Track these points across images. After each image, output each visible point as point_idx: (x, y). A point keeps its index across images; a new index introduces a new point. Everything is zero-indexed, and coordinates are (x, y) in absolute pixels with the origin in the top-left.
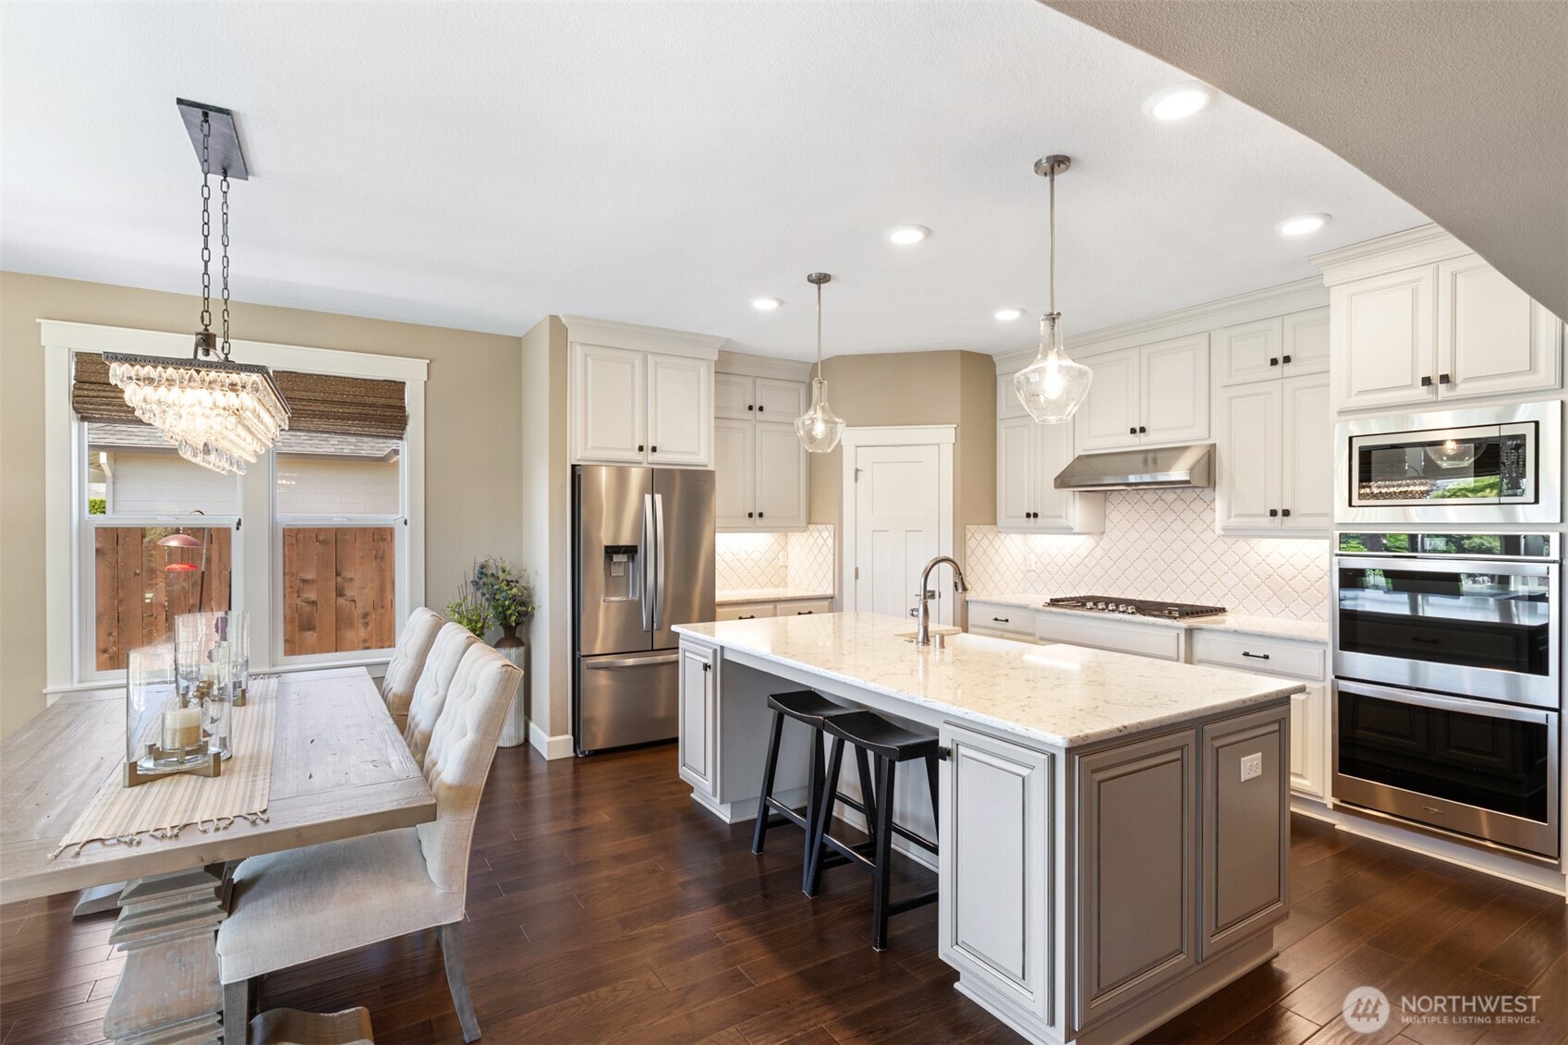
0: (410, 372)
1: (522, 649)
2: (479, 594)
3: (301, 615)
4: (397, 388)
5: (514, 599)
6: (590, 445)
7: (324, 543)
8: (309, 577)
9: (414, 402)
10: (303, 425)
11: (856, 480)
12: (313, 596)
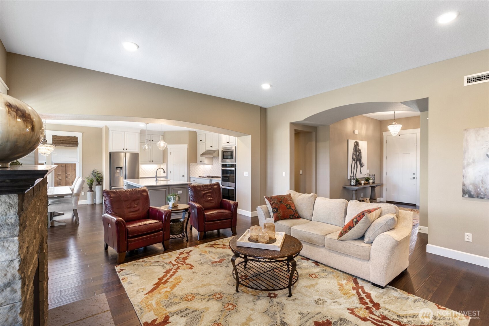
0: (79, 136)
1: (101, 186)
2: (93, 176)
3: (58, 182)
4: (76, 138)
5: (99, 176)
6: (113, 149)
7: (63, 167)
8: (59, 174)
9: (80, 141)
10: (58, 145)
11: (170, 154)
12: (60, 178)
